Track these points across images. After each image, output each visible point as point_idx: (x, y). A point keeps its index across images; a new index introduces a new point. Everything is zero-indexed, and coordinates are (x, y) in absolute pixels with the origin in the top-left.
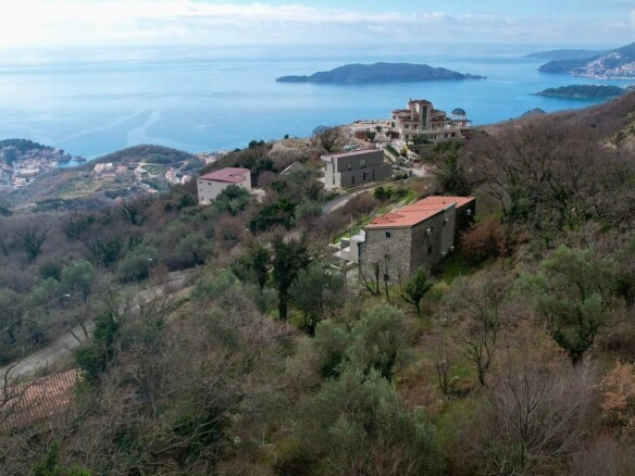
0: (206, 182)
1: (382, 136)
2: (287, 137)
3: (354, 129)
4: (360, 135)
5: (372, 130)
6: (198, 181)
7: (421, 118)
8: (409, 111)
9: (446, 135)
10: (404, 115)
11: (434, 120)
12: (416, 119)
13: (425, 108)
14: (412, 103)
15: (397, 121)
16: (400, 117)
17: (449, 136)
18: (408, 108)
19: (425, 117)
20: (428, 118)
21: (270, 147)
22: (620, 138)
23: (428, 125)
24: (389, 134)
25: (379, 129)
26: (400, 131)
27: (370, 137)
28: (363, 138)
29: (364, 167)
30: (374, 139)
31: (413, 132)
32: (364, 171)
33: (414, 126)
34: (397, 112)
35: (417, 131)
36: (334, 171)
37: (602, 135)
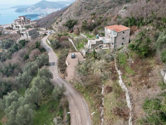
1: (14, 27)
3: (5, 27)
4: (7, 28)
5: (11, 27)
7: (24, 21)
8: (20, 20)
9: (32, 25)
10: (18, 21)
11: (27, 21)
12: (23, 22)
13: (24, 18)
14: (20, 17)
15: (17, 23)
16: (18, 22)
17: (33, 25)
18: (19, 18)
19: (25, 21)
20: (26, 21)
22: (57, 23)
23: (26, 23)
24: (16, 27)
25: (12, 26)
26: (20, 26)
27: (11, 29)
28: (8, 29)
29: (34, 33)
30: (13, 29)
31: (24, 25)
32: (34, 34)
33: (23, 24)
34: (16, 20)
35: (25, 25)
36: (27, 36)
37: (52, 23)
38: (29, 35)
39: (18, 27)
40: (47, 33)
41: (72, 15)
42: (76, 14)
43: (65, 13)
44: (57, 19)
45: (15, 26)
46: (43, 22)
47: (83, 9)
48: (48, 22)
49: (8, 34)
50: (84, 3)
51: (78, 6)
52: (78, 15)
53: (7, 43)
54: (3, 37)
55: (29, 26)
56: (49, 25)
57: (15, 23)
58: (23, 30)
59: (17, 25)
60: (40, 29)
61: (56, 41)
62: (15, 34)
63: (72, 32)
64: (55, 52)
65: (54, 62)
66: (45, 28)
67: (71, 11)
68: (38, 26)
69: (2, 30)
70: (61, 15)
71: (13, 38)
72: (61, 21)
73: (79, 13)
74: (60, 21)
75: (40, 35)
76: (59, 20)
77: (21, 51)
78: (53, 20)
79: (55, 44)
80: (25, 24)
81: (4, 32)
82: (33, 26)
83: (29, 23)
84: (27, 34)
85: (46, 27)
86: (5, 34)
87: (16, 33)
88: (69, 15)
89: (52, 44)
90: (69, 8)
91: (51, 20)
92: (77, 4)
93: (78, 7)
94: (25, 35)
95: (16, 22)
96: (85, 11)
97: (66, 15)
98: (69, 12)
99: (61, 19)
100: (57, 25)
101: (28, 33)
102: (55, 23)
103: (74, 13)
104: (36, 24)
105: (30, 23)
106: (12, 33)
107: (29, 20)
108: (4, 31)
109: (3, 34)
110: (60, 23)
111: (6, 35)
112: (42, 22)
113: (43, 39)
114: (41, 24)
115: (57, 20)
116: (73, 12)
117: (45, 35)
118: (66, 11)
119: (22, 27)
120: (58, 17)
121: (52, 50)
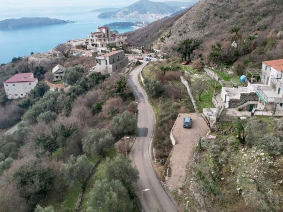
0: (11, 85)
1: (89, 46)
2: (32, 53)
3: (74, 44)
4: (78, 47)
5: (84, 44)
6: (5, 85)
7: (106, 36)
8: (100, 33)
9: (119, 43)
10: (97, 34)
11: (112, 36)
12: (104, 36)
13: (107, 31)
14: (100, 28)
15: (95, 38)
16: (96, 36)
18: (98, 31)
19: (108, 35)
20: (110, 35)
21: (28, 59)
22: (162, 40)
23: (110, 39)
24: (93, 45)
25: (87, 43)
26: (99, 43)
27: (85, 48)
28: (80, 49)
29: (118, 60)
30: (88, 49)
31: (105, 42)
32: (120, 62)
33: (104, 40)
34: (94, 34)
35: (107, 42)
36: (107, 64)
37: (153, 40)
38: (110, 64)
39: (96, 45)
40: (142, 59)
41: (189, 27)
42: (197, 24)
43: (177, 22)
44: (163, 32)
45: (90, 43)
46: (139, 37)
47: (211, 17)
48: (147, 37)
49: (78, 57)
50: (213, 5)
51: (203, 10)
52: (200, 27)
53: (72, 74)
54: (69, 61)
55: (113, 44)
56: (148, 42)
57: (91, 38)
58: (102, 51)
59: (95, 42)
60: (132, 50)
61: (155, 82)
62: (89, 57)
63: (187, 64)
64: (152, 104)
65: (147, 127)
66: (140, 49)
67: (189, 19)
68: (129, 46)
69: (70, 49)
70: (171, 25)
71: (84, 64)
72: (170, 36)
73: (202, 24)
74: (168, 36)
75: (129, 64)
76: (166, 34)
77: (91, 94)
78: (156, 34)
79: (153, 88)
80: (107, 40)
81: (72, 53)
82: (121, 44)
83: (115, 39)
84: (106, 61)
85: (143, 48)
86: (73, 56)
87: (91, 55)
88: (184, 25)
89: (148, 86)
90: (185, 15)
91: (153, 34)
92: (201, 7)
93: (201, 12)
94: (103, 63)
95: (93, 37)
96: (215, 20)
97: (179, 25)
98: (184, 21)
99: (170, 33)
100: (162, 43)
101: (108, 59)
102: (159, 40)
103: (193, 23)
104: (126, 40)
105: (117, 40)
106: (84, 55)
107: (114, 34)
108: (73, 50)
109: (71, 57)
110: (167, 39)
111: (75, 58)
112: (137, 36)
113: (134, 71)
114: (136, 39)
115: (163, 34)
116: (193, 21)
117: (139, 64)
118: (181, 18)
119: (102, 46)
120: (165, 30)
121: (146, 97)
